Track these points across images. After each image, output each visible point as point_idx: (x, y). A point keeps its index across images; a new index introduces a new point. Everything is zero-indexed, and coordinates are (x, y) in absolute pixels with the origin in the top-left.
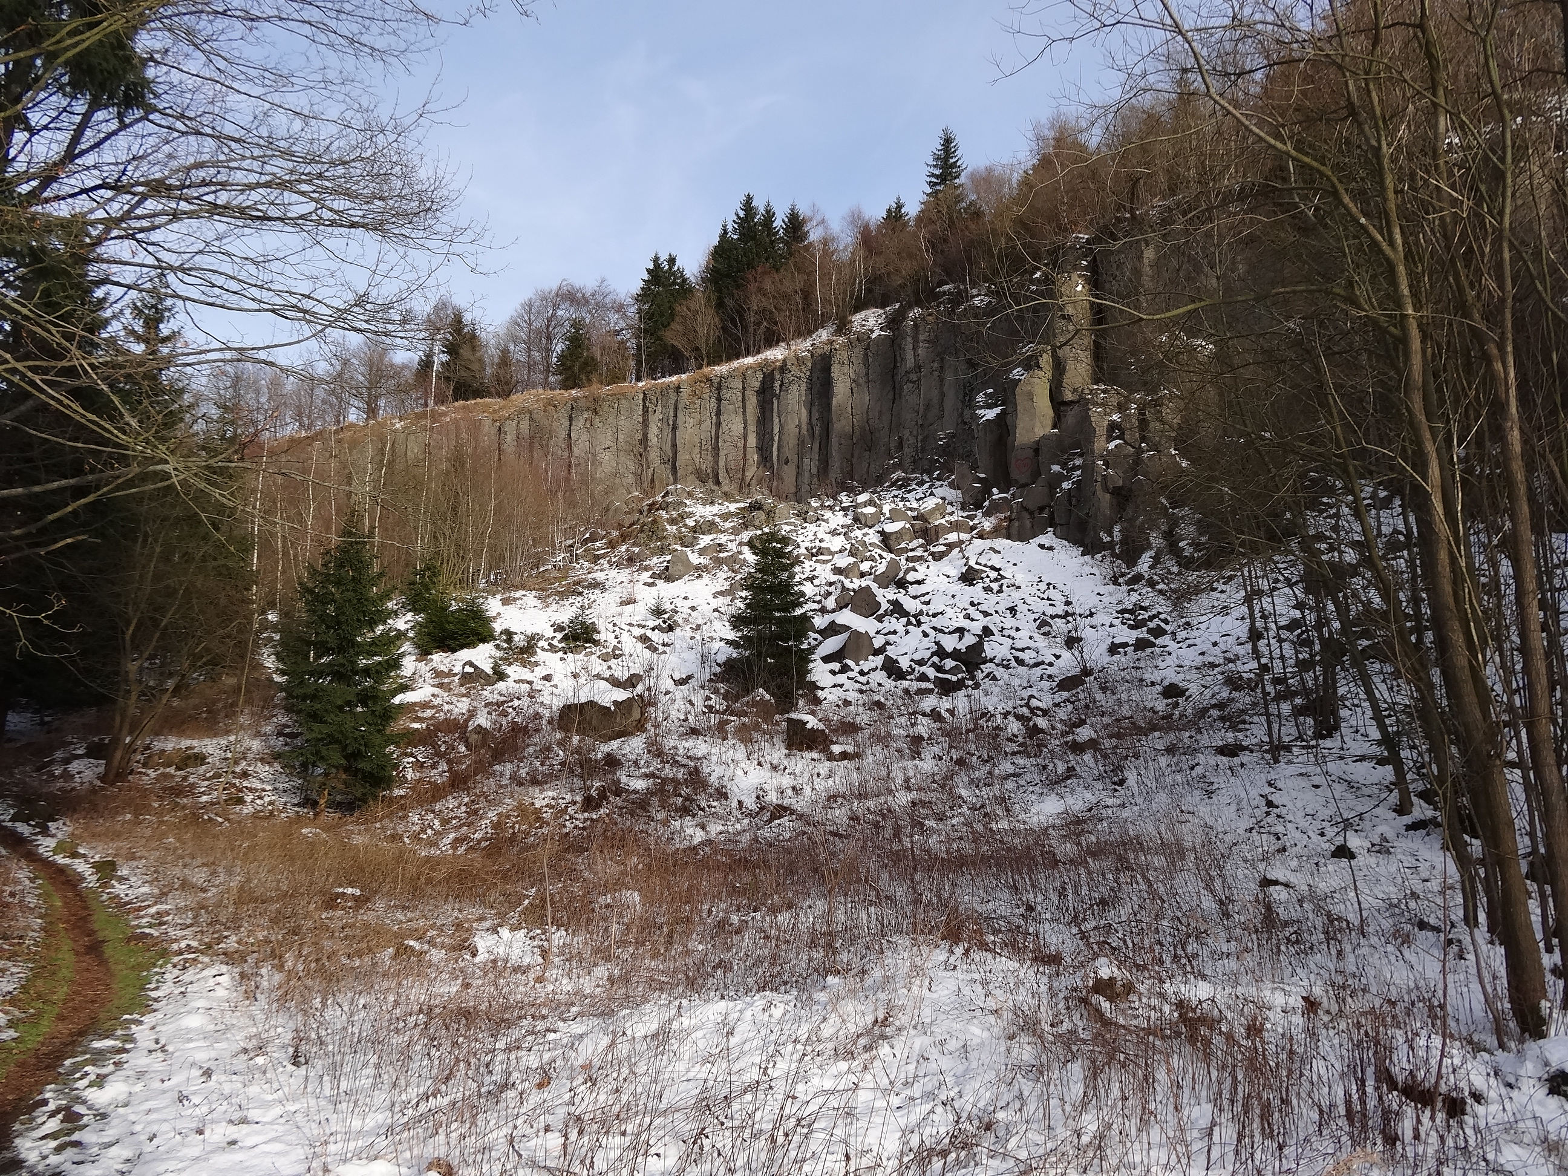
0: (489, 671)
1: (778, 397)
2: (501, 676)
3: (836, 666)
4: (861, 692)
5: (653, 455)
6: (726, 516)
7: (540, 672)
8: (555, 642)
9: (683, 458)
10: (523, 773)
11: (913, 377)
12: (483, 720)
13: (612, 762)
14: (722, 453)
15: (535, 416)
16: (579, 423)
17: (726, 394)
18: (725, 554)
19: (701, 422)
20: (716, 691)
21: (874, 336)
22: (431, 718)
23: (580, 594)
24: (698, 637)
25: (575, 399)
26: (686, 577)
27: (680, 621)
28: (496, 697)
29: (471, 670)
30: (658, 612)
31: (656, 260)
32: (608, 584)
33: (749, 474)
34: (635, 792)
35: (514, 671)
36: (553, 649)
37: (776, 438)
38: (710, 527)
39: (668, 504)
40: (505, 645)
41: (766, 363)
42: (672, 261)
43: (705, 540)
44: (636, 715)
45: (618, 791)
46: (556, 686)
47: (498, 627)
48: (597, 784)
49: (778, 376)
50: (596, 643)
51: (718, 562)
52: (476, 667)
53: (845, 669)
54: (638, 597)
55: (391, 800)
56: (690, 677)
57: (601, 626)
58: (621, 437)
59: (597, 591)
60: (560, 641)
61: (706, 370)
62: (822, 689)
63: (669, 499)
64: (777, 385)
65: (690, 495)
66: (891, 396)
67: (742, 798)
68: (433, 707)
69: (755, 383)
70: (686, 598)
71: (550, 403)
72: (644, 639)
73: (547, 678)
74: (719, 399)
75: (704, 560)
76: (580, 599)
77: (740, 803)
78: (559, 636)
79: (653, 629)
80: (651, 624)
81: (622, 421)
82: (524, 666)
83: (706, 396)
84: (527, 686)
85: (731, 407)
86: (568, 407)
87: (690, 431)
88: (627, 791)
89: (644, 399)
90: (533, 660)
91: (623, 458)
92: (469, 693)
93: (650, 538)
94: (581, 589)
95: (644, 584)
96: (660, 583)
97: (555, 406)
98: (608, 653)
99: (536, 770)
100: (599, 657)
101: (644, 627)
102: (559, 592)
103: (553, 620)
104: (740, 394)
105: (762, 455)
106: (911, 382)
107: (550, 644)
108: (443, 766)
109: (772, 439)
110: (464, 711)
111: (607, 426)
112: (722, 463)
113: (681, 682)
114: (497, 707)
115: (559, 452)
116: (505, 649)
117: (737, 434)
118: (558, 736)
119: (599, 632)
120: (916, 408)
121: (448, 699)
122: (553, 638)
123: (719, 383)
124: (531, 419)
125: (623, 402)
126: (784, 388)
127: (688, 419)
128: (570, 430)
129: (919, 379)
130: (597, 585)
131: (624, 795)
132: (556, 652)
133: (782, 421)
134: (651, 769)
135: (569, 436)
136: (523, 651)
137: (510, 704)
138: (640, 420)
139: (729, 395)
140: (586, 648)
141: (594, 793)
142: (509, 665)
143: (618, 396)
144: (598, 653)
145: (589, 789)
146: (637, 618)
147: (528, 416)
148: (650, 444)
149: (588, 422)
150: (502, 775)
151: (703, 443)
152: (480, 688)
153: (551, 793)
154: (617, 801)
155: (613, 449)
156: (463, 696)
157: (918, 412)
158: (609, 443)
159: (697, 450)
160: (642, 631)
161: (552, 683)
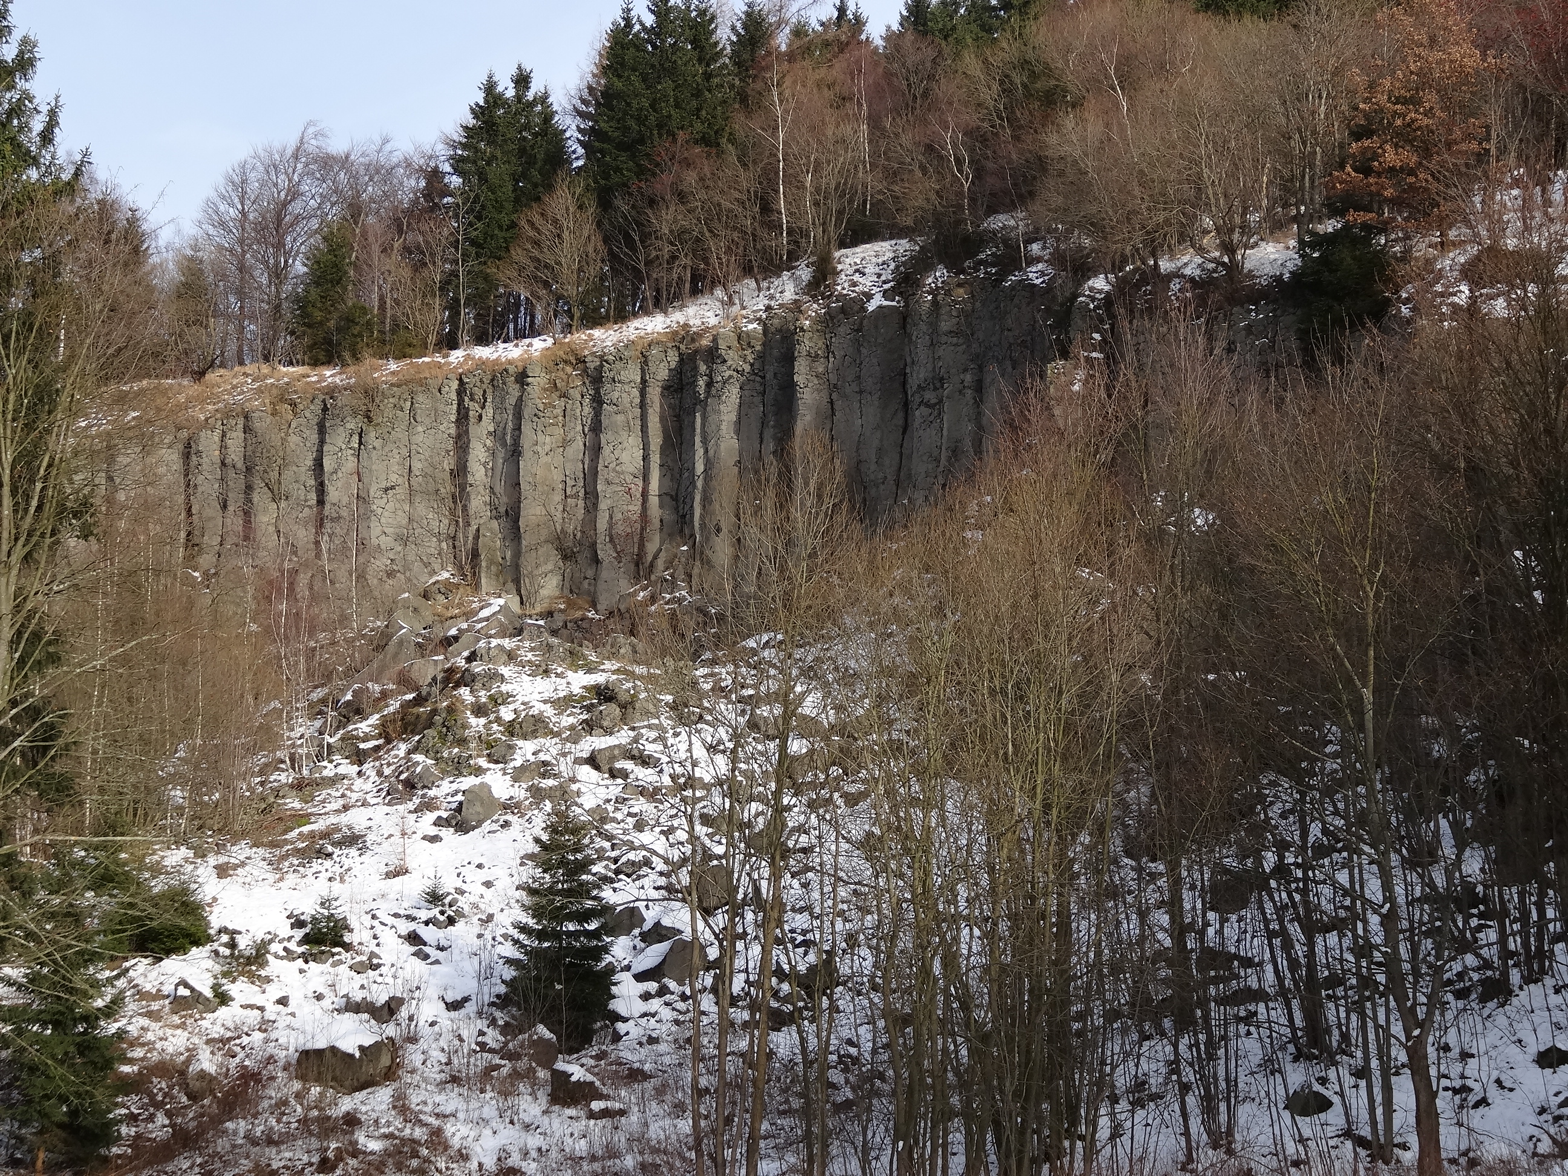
0: (208, 993)
1: (704, 403)
2: (223, 999)
3: (652, 986)
5: (478, 503)
6: (563, 704)
7: (274, 992)
8: (292, 946)
9: (532, 513)
10: (259, 1130)
11: (930, 396)
12: (207, 1062)
13: (352, 1121)
14: (603, 505)
15: (257, 425)
16: (339, 440)
17: (613, 393)
18: (550, 782)
19: (565, 443)
20: (493, 1022)
21: (872, 306)
22: (142, 1059)
23: (329, 855)
24: (488, 936)
25: (332, 392)
26: (487, 826)
27: (467, 909)
28: (217, 1032)
29: (186, 992)
30: (434, 898)
31: (490, 88)
32: (370, 838)
33: (651, 548)
34: (372, 1153)
35: (240, 990)
36: (290, 955)
37: (700, 484)
39: (474, 678)
40: (227, 952)
41: (683, 336)
42: (522, 80)
43: (526, 750)
44: (385, 1061)
45: (355, 1152)
46: (293, 1015)
47: (216, 920)
48: (333, 1145)
49: (703, 368)
50: (347, 947)
52: (192, 990)
53: (663, 991)
54: (411, 864)
55: (106, 1160)
56: (466, 999)
57: (353, 922)
58: (417, 466)
59: (353, 852)
60: (300, 943)
61: (579, 337)
63: (478, 668)
64: (701, 383)
66: (899, 420)
67: (483, 1160)
68: (143, 1045)
69: (661, 372)
70: (480, 866)
71: (283, 397)
72: (413, 938)
73: (283, 1001)
74: (598, 402)
75: (520, 792)
76: (328, 863)
77: (480, 1165)
78: (299, 934)
79: (427, 923)
80: (424, 915)
81: (422, 437)
82: (253, 983)
83: (576, 394)
84: (257, 1012)
85: (620, 418)
86: (317, 407)
87: (545, 459)
88: (365, 1152)
89: (461, 392)
90: (263, 973)
91: (422, 509)
92: (184, 1023)
93: (443, 737)
94: (330, 849)
95: (424, 838)
96: (447, 833)
97: (293, 404)
98: (361, 963)
99: (272, 1128)
100: (351, 967)
101: (414, 919)
102: (298, 850)
103: (290, 908)
104: (636, 392)
105: (677, 509)
106: (927, 405)
107: (285, 949)
108: (161, 1119)
109: (693, 483)
110: (182, 1049)
111: (391, 446)
112: (602, 524)
113: (454, 1006)
114: (220, 1043)
115: (302, 492)
116: (226, 957)
117: (632, 469)
118: (297, 1086)
119: (351, 931)
120: (936, 453)
121: (161, 1033)
122: (290, 939)
123: (599, 369)
124: (247, 429)
125: (420, 398)
126: (713, 391)
127: (541, 438)
128: (320, 452)
129: (941, 401)
130: (353, 840)
131: (361, 1157)
132: (294, 959)
133: (711, 453)
134: (391, 1129)
135: (319, 464)
136: (249, 961)
137: (238, 1041)
138: (453, 431)
139: (616, 394)
140: (333, 955)
141: (331, 1155)
142: (233, 982)
143: (411, 386)
144: (350, 962)
145: (326, 1150)
146: (406, 904)
147: (241, 421)
148: (470, 479)
149: (356, 438)
150: (235, 1133)
151: (570, 482)
152: (197, 1016)
153: (288, 1155)
154: (352, 1162)
155: (401, 491)
156: (177, 1027)
157: (938, 461)
158: (394, 478)
159: (558, 497)
160: (412, 926)
161: (289, 1010)
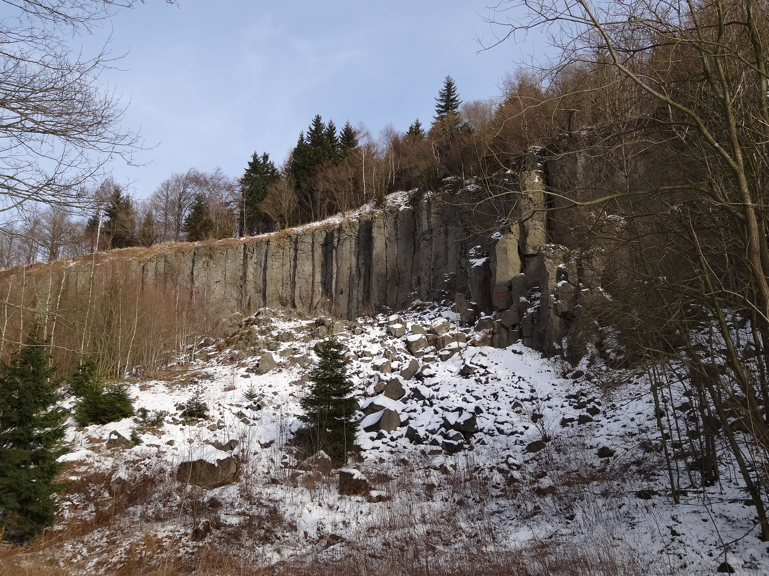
0: (128, 438)
1: (336, 249)
2: (137, 441)
3: (374, 434)
4: (392, 452)
5: (250, 287)
6: (299, 330)
7: (166, 438)
8: (177, 417)
9: (270, 289)
10: (150, 512)
11: (428, 236)
12: (123, 474)
13: (215, 504)
14: (297, 286)
15: (169, 259)
16: (199, 264)
17: (301, 246)
18: (298, 356)
19: (283, 265)
20: (290, 452)
21: (401, 209)
22: (86, 472)
23: (196, 383)
24: (278, 414)
25: (197, 248)
26: (271, 372)
27: (266, 402)
28: (132, 457)
29: (116, 437)
30: (250, 396)
31: (255, 156)
32: (216, 376)
33: (316, 301)
34: (231, 526)
35: (147, 438)
36: (175, 422)
37: (335, 276)
38: (288, 337)
39: (259, 321)
40: (141, 419)
41: (328, 226)
42: (266, 157)
43: (284, 346)
44: (233, 469)
45: (219, 525)
46: (176, 449)
47: (136, 406)
48: (203, 520)
49: (336, 235)
50: (206, 418)
51: (293, 361)
52: (119, 436)
53: (380, 436)
54: (237, 385)
55: (52, 534)
56: (272, 442)
57: (210, 406)
58: (228, 274)
59: (208, 381)
60: (180, 417)
61: (288, 230)
62: (365, 450)
63: (261, 317)
64: (336, 241)
65: (275, 315)
66: (412, 249)
67: (307, 530)
68: (86, 465)
69: (321, 239)
70: (270, 386)
71: (180, 250)
72: (240, 415)
73: (171, 443)
74: (296, 250)
75: (283, 360)
76: (196, 386)
77: (306, 533)
78: (180, 412)
79: (247, 408)
80: (246, 404)
81: (229, 264)
82: (154, 435)
83: (287, 248)
84: (155, 449)
85: (304, 255)
86: (192, 253)
87: (275, 270)
88: (225, 525)
89: (245, 249)
90: (160, 430)
91: (229, 289)
92: (113, 454)
93: (246, 344)
94: (196, 380)
95: (242, 376)
96: (252, 375)
97: (183, 253)
98: (214, 425)
99: (160, 510)
100: (208, 428)
101: (240, 406)
102: (181, 381)
103: (176, 402)
104: (310, 246)
105: (325, 288)
106: (426, 240)
107: (173, 419)
108: (92, 508)
109: (332, 277)
110: (109, 467)
111: (218, 267)
112: (297, 293)
113: (266, 446)
114: (133, 464)
115: (185, 284)
116: (141, 422)
117: (308, 273)
118: (177, 485)
119: (208, 410)
120: (429, 257)
121: (98, 459)
122: (176, 414)
123: (296, 239)
124: (166, 261)
125: (230, 250)
126: (340, 243)
127: (274, 263)
128: (193, 269)
129: (431, 238)
130: (208, 377)
131: (223, 529)
132: (177, 424)
133: (339, 265)
134: (243, 509)
135: (192, 273)
136: (154, 423)
137: (143, 462)
138: (242, 263)
139: (303, 247)
140: (199, 421)
141: (201, 527)
142: (143, 434)
143: (226, 247)
144: (208, 425)
145: (197, 524)
146: (236, 400)
147: (163, 259)
148: (248, 279)
149: (206, 264)
150: (134, 514)
151: (285, 279)
152: (121, 450)
153: (170, 527)
154: (217, 533)
155: (222, 283)
156: (109, 456)
157: (430, 260)
158: (219, 278)
159: (280, 284)
160: (239, 409)
161: (174, 447)
